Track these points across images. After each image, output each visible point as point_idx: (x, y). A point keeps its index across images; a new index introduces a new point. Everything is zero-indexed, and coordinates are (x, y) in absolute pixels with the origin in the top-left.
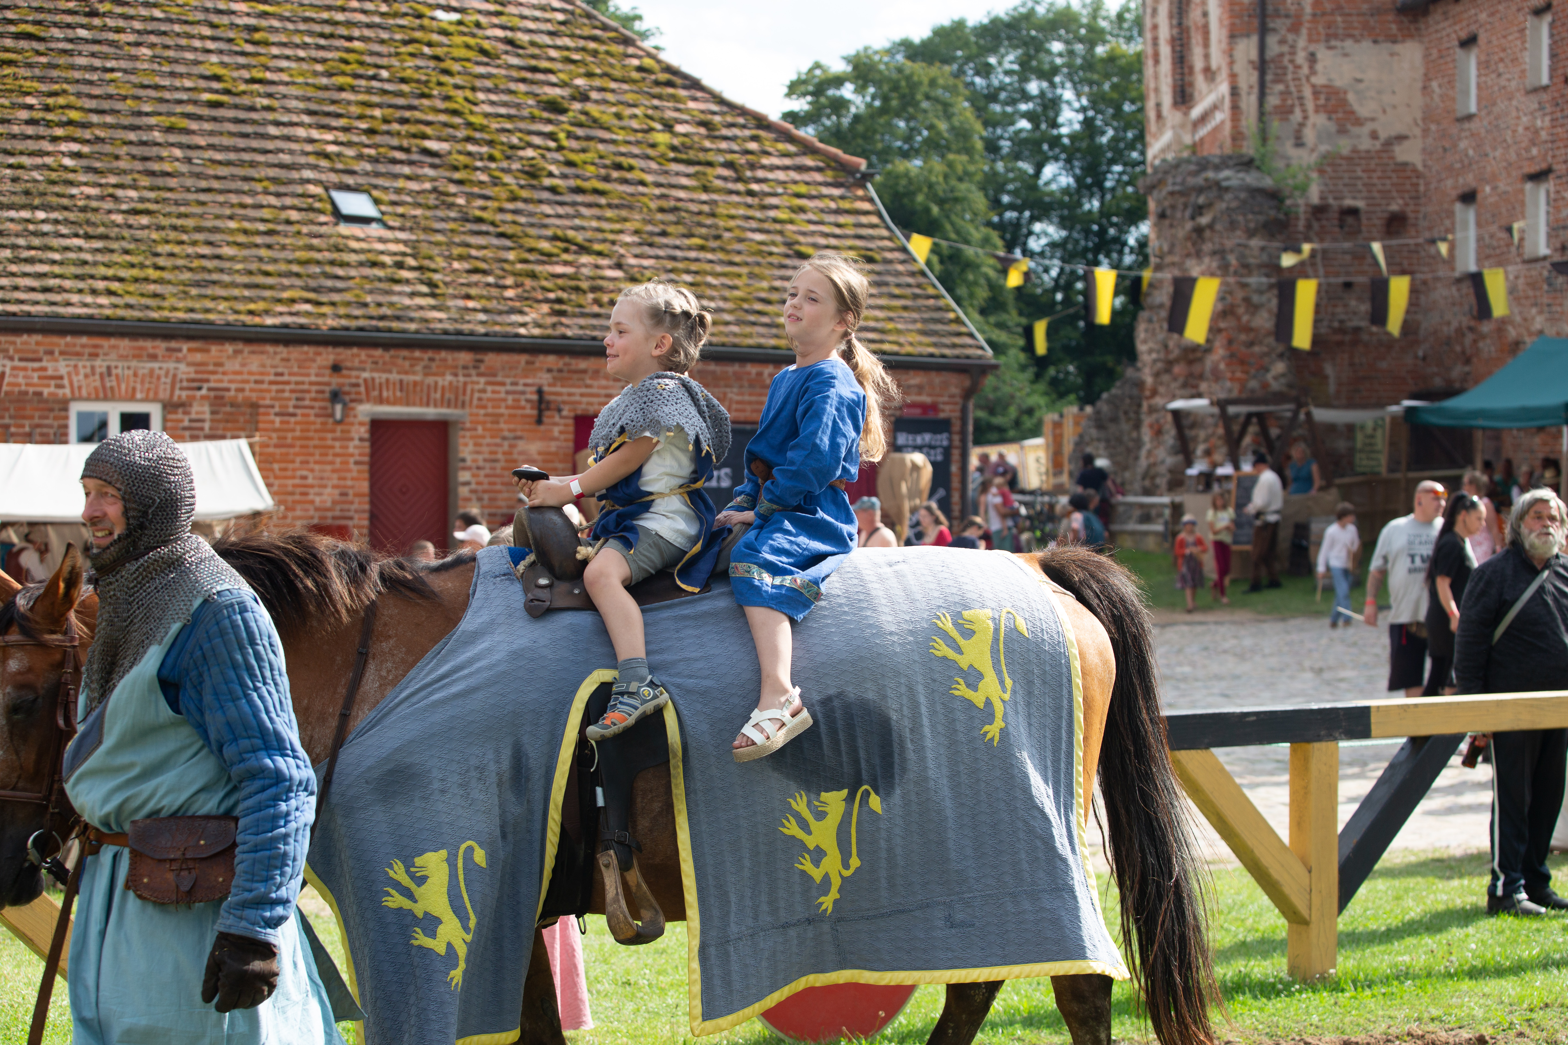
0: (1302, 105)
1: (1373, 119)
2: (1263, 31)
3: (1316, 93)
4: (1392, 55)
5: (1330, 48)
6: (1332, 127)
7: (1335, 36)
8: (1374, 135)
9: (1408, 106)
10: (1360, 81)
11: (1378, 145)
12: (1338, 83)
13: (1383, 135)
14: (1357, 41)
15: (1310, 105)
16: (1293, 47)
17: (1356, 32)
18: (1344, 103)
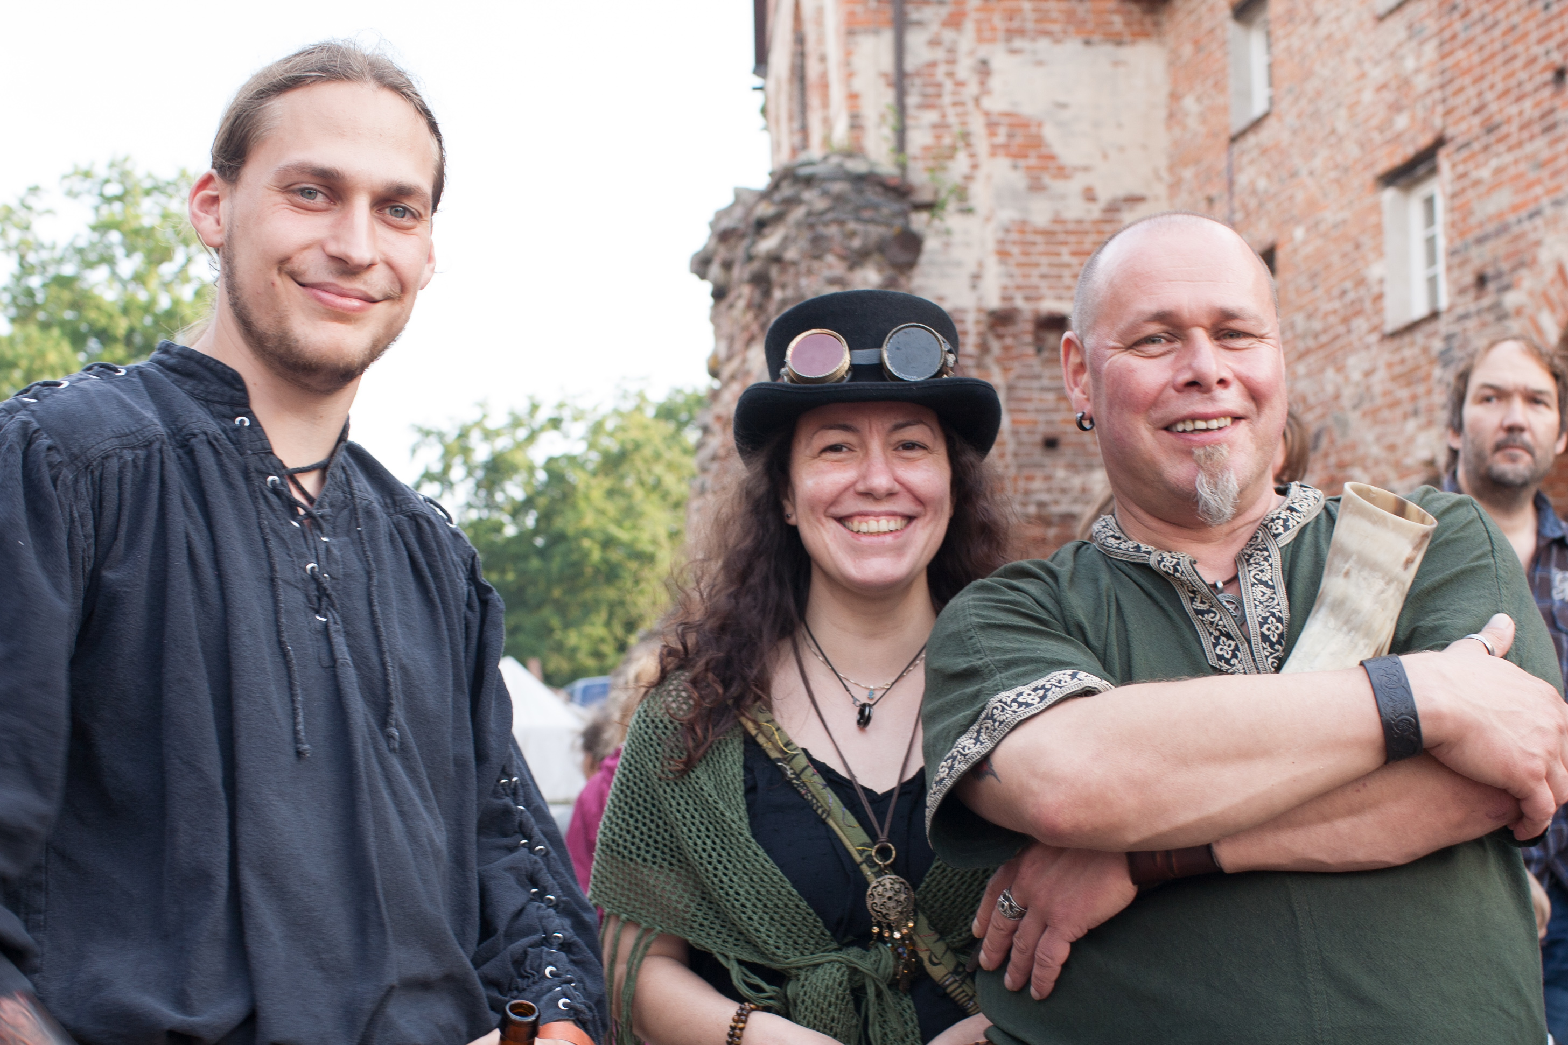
0: (968, 145)
1: (1086, 169)
2: (901, 25)
3: (992, 126)
4: (1116, 64)
5: (1014, 52)
6: (1019, 180)
7: (1021, 32)
8: (1090, 196)
9: (1144, 147)
10: (1063, 106)
11: (1095, 211)
12: (1028, 109)
13: (1105, 195)
14: (1057, 41)
15: (982, 144)
16: (951, 51)
17: (1056, 28)
18: (1036, 142)
